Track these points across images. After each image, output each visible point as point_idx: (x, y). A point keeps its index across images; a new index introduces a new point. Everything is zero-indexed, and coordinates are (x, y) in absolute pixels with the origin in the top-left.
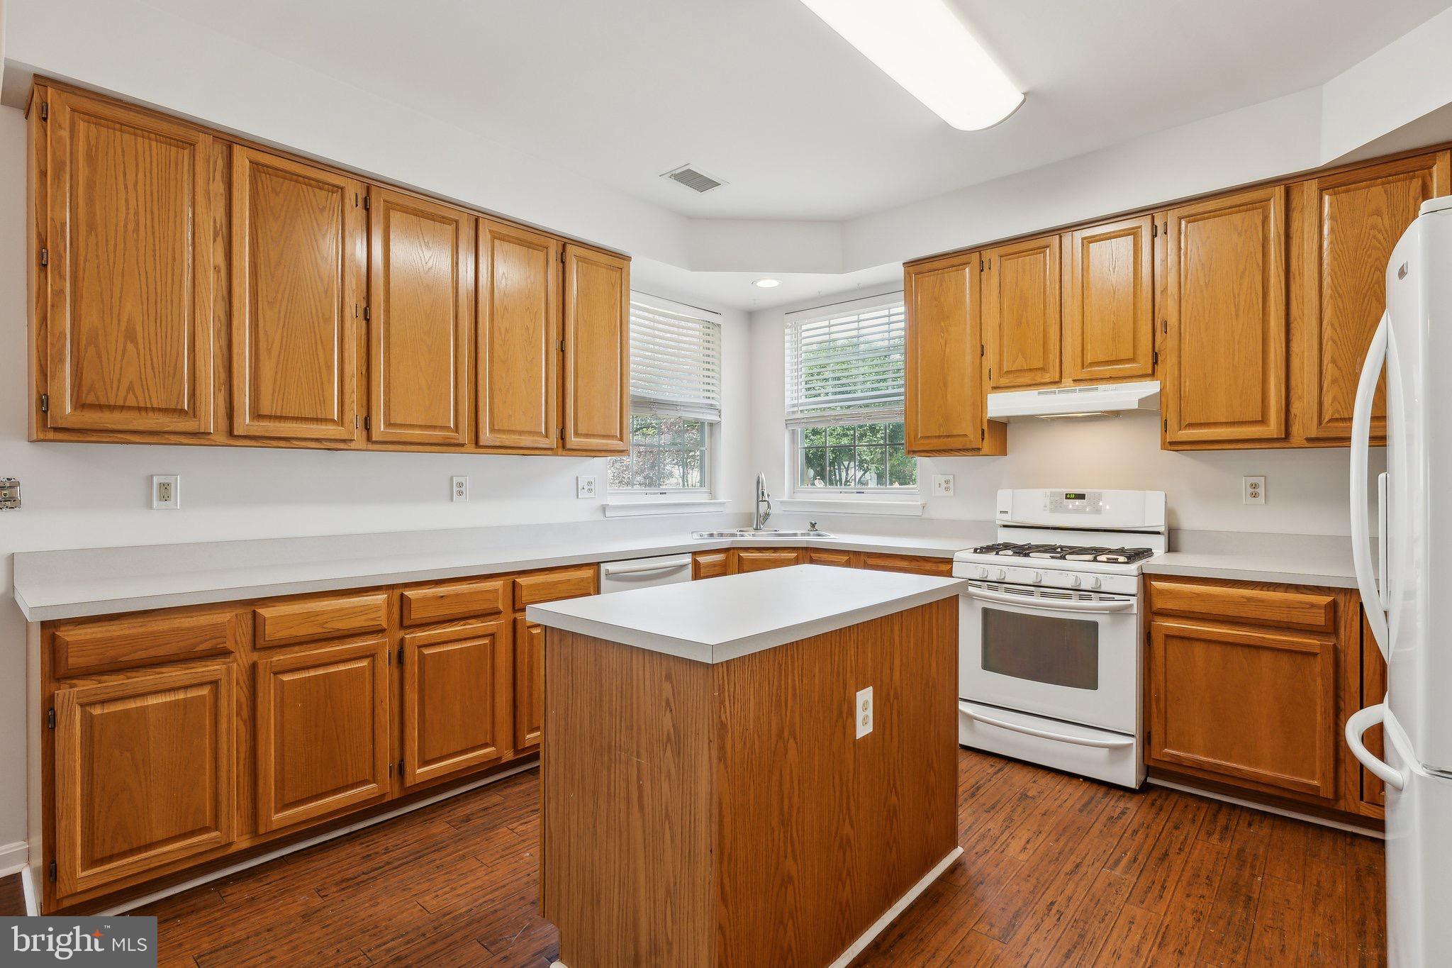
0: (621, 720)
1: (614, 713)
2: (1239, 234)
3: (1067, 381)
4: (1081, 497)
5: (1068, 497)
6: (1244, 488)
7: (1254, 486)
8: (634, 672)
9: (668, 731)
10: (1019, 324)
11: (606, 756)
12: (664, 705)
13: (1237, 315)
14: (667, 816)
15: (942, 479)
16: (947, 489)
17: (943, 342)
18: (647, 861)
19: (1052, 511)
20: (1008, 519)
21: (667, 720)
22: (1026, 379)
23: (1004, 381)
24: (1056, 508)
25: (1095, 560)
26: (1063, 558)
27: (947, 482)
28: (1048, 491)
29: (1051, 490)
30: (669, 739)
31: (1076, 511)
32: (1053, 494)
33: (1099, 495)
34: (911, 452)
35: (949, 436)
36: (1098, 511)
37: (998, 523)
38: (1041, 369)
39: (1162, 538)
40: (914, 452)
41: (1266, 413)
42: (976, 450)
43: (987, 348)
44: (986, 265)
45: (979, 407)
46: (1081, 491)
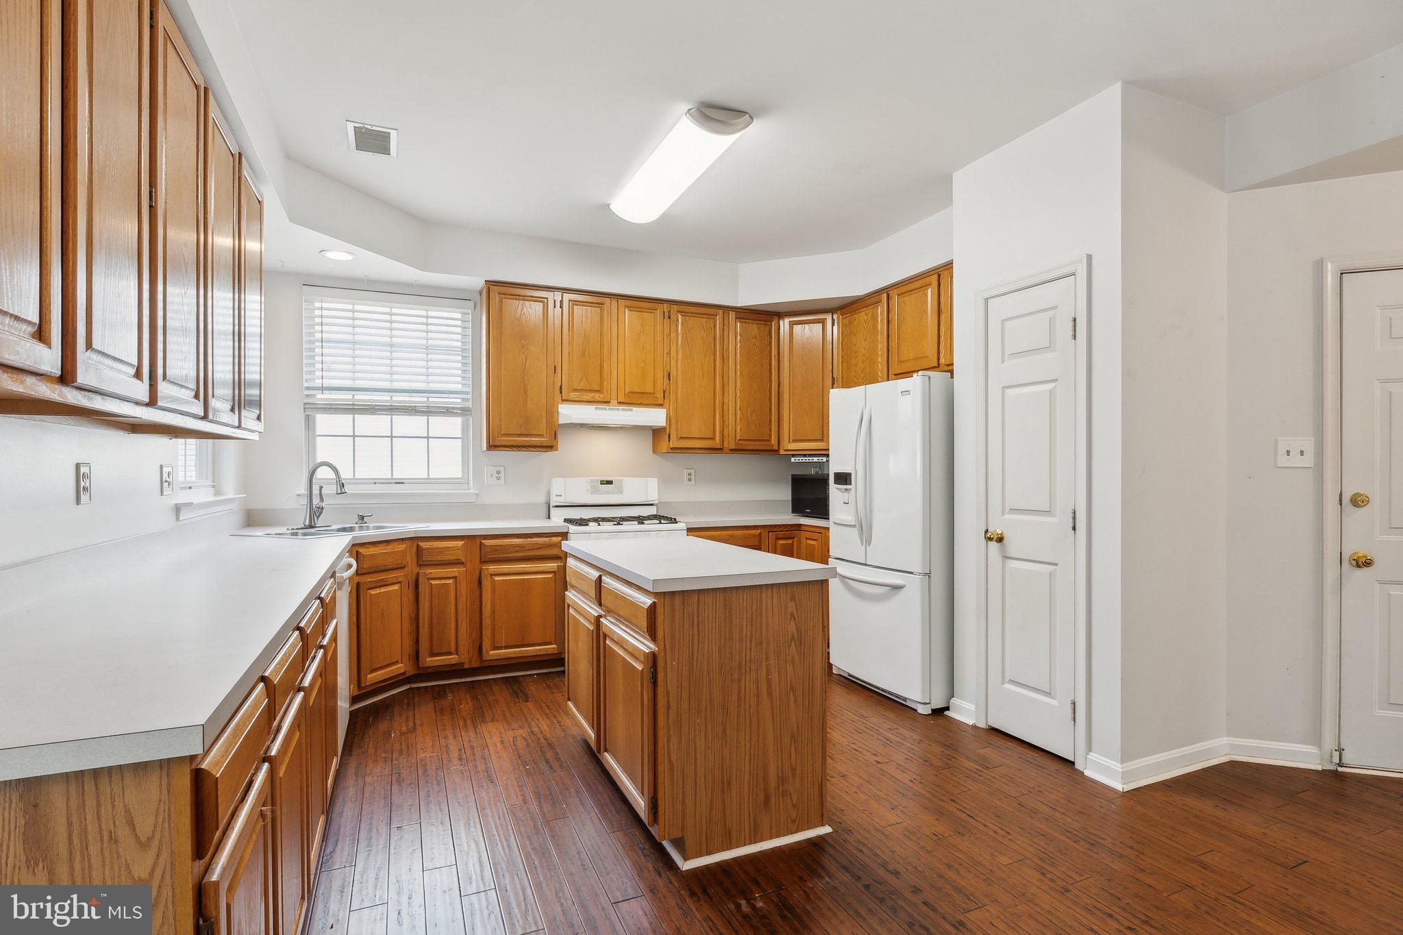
0: (751, 641)
1: (744, 639)
2: (704, 331)
3: (614, 402)
4: (610, 482)
5: (602, 483)
6: (686, 477)
7: (690, 474)
8: (764, 604)
9: (793, 634)
10: (583, 355)
11: (736, 674)
12: (789, 617)
13: (703, 377)
14: (792, 688)
15: (494, 470)
16: (498, 478)
17: (524, 357)
18: (775, 726)
19: (592, 493)
20: (561, 501)
21: (792, 627)
22: (589, 396)
23: (573, 395)
24: (595, 491)
25: (660, 523)
26: (619, 524)
27: (498, 472)
28: (589, 479)
29: (591, 478)
30: (793, 637)
31: (607, 493)
32: (592, 481)
33: (621, 481)
34: (492, 446)
35: (528, 435)
36: (621, 492)
37: (553, 504)
38: (599, 391)
39: (654, 508)
40: (496, 446)
41: (714, 434)
42: (550, 447)
43: (559, 369)
44: (558, 304)
45: (552, 414)
46: (609, 479)
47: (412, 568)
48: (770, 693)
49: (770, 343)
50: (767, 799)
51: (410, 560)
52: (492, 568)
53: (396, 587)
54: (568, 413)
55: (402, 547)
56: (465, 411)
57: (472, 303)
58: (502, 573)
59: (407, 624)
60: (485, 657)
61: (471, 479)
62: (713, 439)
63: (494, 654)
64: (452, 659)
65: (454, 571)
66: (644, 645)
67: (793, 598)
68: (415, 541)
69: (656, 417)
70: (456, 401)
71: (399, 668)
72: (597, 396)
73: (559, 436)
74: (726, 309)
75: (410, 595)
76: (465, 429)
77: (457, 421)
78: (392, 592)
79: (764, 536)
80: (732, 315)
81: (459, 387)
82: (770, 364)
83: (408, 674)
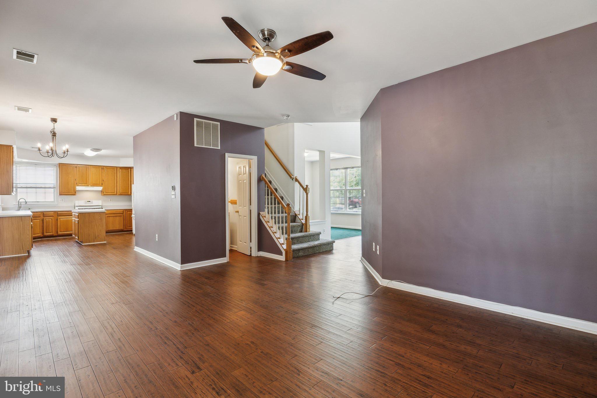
2: (112, 172)
3: (90, 186)
7: (111, 200)
10: (82, 177)
13: (112, 180)
17: (68, 177)
20: (78, 205)
22: (84, 185)
23: (80, 185)
24: (86, 203)
27: (62, 200)
28: (84, 201)
31: (89, 203)
33: (93, 201)
34: (60, 195)
35: (69, 192)
36: (92, 203)
37: (76, 206)
38: (86, 184)
39: (101, 206)
40: (61, 195)
41: (115, 191)
42: (74, 195)
43: (76, 179)
44: (76, 167)
45: (74, 188)
46: (90, 201)
47: (42, 217)
48: (96, 225)
49: (129, 174)
50: (96, 238)
51: (42, 216)
52: (60, 217)
53: (39, 220)
54: (78, 188)
55: (40, 213)
56: (54, 188)
57: (56, 166)
58: (62, 219)
59: (41, 227)
60: (58, 233)
61: (56, 201)
62: (114, 193)
63: (60, 233)
64: (51, 234)
65: (51, 218)
66: (77, 219)
67: (100, 214)
68: (43, 212)
69: (100, 188)
70: (52, 186)
71: (39, 235)
72: (86, 185)
73: (76, 193)
74: (117, 167)
75: (41, 222)
76: (54, 191)
77: (53, 189)
78: (38, 221)
79: (124, 211)
80: (119, 168)
81: (53, 183)
82: (129, 178)
83: (41, 236)
